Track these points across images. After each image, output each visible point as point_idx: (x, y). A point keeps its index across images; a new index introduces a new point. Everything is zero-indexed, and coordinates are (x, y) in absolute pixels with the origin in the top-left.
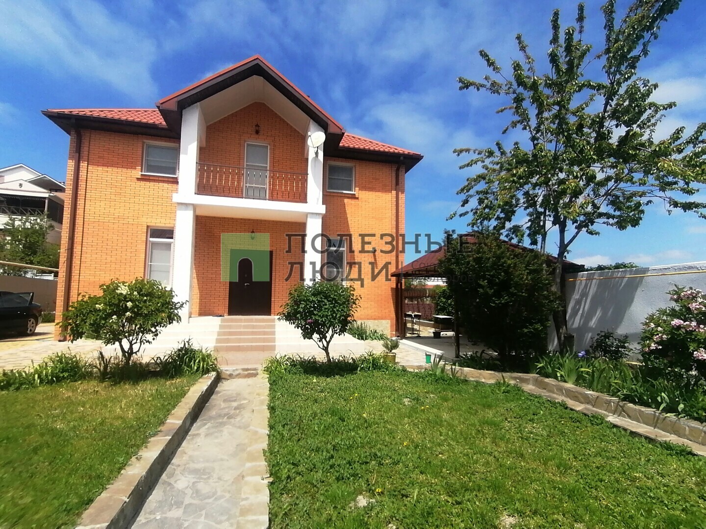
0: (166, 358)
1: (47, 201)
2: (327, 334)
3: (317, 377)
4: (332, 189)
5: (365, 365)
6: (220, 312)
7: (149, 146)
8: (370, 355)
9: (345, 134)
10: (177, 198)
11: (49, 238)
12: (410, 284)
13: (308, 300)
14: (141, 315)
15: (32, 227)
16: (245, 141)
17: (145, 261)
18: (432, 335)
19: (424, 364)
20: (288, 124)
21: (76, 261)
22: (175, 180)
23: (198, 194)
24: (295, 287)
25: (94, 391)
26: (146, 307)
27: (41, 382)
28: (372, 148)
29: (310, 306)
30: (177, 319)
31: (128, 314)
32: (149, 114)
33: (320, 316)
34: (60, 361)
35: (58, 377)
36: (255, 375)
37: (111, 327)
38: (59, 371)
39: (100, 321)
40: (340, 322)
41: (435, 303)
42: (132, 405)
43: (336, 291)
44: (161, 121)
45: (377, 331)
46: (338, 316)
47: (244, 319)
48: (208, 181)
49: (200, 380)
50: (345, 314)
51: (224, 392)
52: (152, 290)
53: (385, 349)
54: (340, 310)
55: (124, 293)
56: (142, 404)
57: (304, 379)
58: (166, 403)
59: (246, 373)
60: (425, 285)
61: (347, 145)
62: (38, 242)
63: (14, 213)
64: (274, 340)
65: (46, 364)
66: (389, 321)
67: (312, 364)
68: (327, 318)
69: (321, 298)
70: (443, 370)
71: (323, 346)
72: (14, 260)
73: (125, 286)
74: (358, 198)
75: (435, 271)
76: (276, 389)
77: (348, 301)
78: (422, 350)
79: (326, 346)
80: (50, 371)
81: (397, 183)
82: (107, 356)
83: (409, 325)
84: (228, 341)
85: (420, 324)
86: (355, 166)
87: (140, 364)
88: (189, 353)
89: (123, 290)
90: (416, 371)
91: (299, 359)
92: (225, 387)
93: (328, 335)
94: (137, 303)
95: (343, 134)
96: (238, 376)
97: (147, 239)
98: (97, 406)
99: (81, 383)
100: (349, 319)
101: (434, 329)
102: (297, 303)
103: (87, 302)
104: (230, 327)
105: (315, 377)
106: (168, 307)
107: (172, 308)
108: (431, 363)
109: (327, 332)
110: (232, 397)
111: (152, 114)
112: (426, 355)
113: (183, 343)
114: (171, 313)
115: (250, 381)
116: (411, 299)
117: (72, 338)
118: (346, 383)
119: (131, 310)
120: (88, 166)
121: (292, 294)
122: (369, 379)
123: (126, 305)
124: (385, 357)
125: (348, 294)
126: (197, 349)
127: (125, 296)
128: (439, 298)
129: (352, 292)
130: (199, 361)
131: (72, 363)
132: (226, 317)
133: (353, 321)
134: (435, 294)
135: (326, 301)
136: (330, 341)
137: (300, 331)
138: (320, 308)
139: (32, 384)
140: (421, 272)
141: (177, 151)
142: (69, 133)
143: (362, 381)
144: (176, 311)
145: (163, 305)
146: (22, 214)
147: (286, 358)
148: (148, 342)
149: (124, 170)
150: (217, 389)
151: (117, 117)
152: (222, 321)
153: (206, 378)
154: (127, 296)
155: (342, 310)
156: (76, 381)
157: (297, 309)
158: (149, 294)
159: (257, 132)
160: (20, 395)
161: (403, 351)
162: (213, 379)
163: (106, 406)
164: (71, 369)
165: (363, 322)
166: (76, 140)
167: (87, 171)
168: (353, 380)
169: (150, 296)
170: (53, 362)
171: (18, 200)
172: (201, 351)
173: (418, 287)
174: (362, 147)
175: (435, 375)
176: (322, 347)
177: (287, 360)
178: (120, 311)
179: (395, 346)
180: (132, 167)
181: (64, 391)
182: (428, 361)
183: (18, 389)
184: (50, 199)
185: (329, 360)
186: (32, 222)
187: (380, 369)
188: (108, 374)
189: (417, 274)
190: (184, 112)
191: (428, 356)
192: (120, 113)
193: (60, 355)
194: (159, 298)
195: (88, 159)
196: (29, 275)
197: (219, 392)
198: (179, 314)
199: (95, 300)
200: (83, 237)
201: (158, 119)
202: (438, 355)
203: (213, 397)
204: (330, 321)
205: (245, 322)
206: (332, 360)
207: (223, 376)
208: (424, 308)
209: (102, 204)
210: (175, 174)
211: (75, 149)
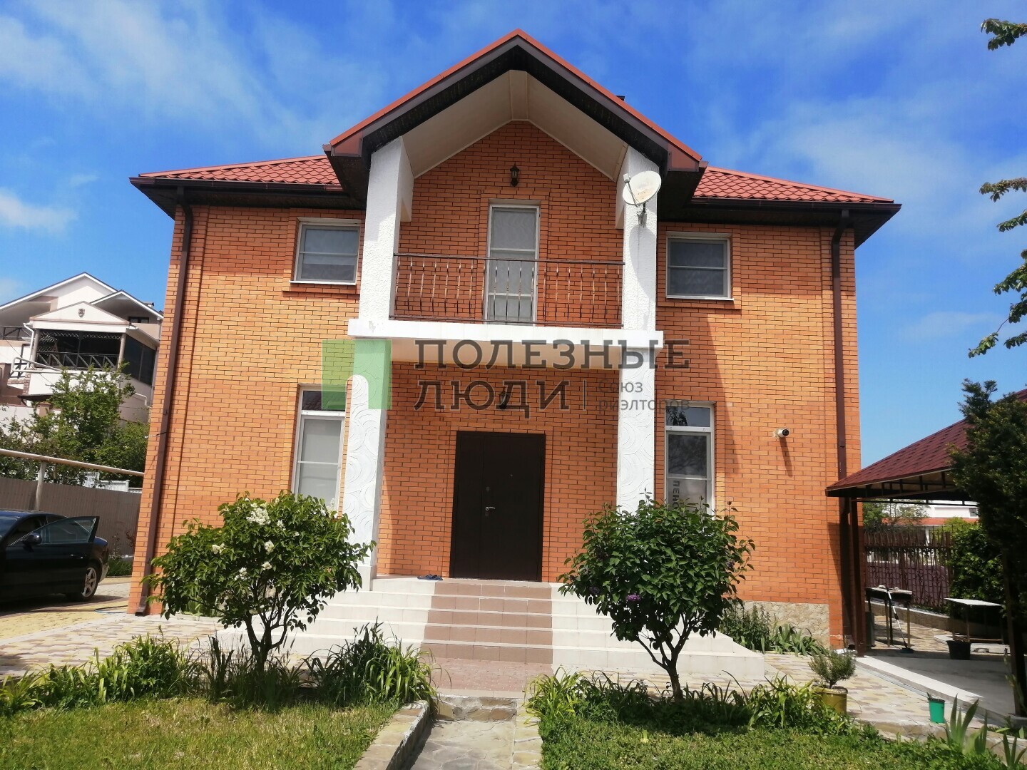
0: (331, 661)
1: (123, 341)
2: (672, 631)
3: (651, 731)
4: (676, 292)
5: (767, 712)
6: (433, 570)
7: (308, 229)
8: (780, 689)
9: (708, 169)
10: (357, 327)
11: (126, 410)
12: (878, 514)
13: (629, 548)
14: (287, 569)
15: (96, 391)
16: (489, 203)
17: (292, 457)
18: (946, 649)
19: (924, 724)
20: (579, 159)
21: (173, 457)
22: (353, 292)
23: (396, 318)
24: (599, 517)
25: (202, 718)
26: (299, 553)
27: (109, 695)
28: (770, 196)
29: (634, 563)
30: (354, 580)
31: (266, 565)
32: (309, 166)
33: (655, 587)
34: (144, 654)
35: (137, 686)
36: (510, 715)
37: (236, 590)
38: (141, 675)
39: (218, 577)
40: (703, 602)
41: (949, 567)
42: (271, 755)
43: (692, 530)
44: (331, 177)
45: (797, 630)
46: (699, 587)
47: (485, 587)
48: (414, 290)
49: (397, 716)
50: (715, 584)
51: (446, 748)
52: (310, 518)
53: (818, 677)
54: (703, 573)
55: (261, 521)
56: (288, 756)
57: (618, 735)
58: (333, 759)
59: (490, 708)
60: (919, 518)
61: (710, 194)
62: (105, 418)
63: (67, 364)
64: (548, 638)
65: (120, 658)
66: (827, 608)
67: (638, 699)
68: (672, 591)
69: (658, 545)
70: (980, 744)
71: (664, 658)
72: (65, 454)
73: (262, 508)
74: (738, 311)
75: (944, 481)
76: (557, 752)
77: (723, 552)
78: (919, 688)
79: (669, 658)
80: (125, 673)
81: (836, 272)
82: (225, 647)
83: (880, 620)
84: (449, 633)
85: (908, 618)
86: (731, 239)
87: (283, 670)
88: (376, 654)
89: (260, 517)
90: (904, 739)
91: (607, 685)
92: (448, 736)
93: (676, 635)
94: (282, 543)
95: (702, 170)
96: (474, 714)
97: (296, 411)
98: (208, 749)
99: (178, 702)
100: (725, 596)
101: (950, 634)
102: (602, 553)
103: (195, 538)
104: (454, 603)
105: (645, 733)
106: (337, 553)
107: (344, 557)
108: (944, 721)
109: (673, 626)
110: (462, 761)
111: (315, 167)
112: (931, 700)
113: (364, 632)
114: (344, 567)
115: (498, 728)
116: (883, 552)
117: (167, 608)
118: (720, 752)
119: (272, 557)
120: (202, 275)
121: (593, 534)
122: (779, 749)
123: (263, 547)
124: (819, 697)
125: (723, 536)
126: (389, 646)
127: (263, 528)
128: (961, 554)
129: (731, 533)
130: (395, 675)
131: (164, 658)
132: (447, 580)
133: (735, 602)
134: (947, 541)
135: (669, 552)
136: (679, 648)
137: (608, 620)
138: (654, 569)
139: (94, 697)
140: (905, 487)
141: (357, 233)
142: (172, 216)
143: (761, 751)
144: (352, 564)
145: (328, 550)
146: (81, 366)
147: (578, 681)
148: (300, 625)
149: (263, 278)
150: (430, 740)
151: (254, 179)
152: (438, 589)
153: (408, 713)
154: (266, 529)
155: (708, 575)
156: (168, 696)
157: (602, 569)
158: (304, 526)
159: (514, 182)
160: (77, 717)
161: (865, 684)
162: (421, 715)
163: (223, 751)
164: (162, 672)
165: (758, 606)
166: (183, 227)
167: (201, 284)
168: (738, 748)
169: (305, 530)
170: (131, 655)
171: (75, 340)
172: (398, 653)
173: (901, 523)
174: (746, 195)
175: (958, 755)
176: (660, 659)
177: (579, 686)
178: (252, 557)
179: (845, 670)
180: (278, 272)
181: (148, 715)
182: (937, 716)
183: (71, 706)
184: (129, 338)
185: (678, 693)
186: (98, 381)
187: (806, 726)
188: (225, 686)
189: (897, 492)
190: (374, 156)
191: (936, 702)
192: (260, 171)
193: (144, 640)
194: (322, 534)
195: (203, 261)
196: (88, 483)
197: (434, 747)
198: (358, 570)
199: (208, 535)
200: (187, 410)
201: (327, 176)
202: (965, 704)
203: (423, 755)
204: (679, 599)
205: (484, 594)
206: (684, 693)
207: (442, 712)
208: (920, 577)
209: (223, 344)
210: (351, 279)
211: (181, 244)
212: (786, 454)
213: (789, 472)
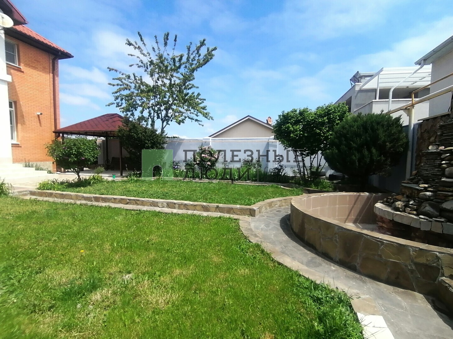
66: (52, 163)
74: (23, 72)
81: (54, 69)
86: (18, 45)
212: (39, 120)
213: (41, 125)
